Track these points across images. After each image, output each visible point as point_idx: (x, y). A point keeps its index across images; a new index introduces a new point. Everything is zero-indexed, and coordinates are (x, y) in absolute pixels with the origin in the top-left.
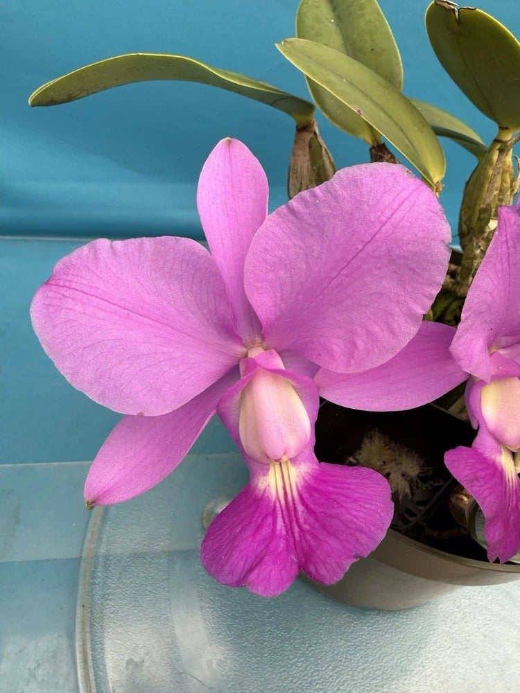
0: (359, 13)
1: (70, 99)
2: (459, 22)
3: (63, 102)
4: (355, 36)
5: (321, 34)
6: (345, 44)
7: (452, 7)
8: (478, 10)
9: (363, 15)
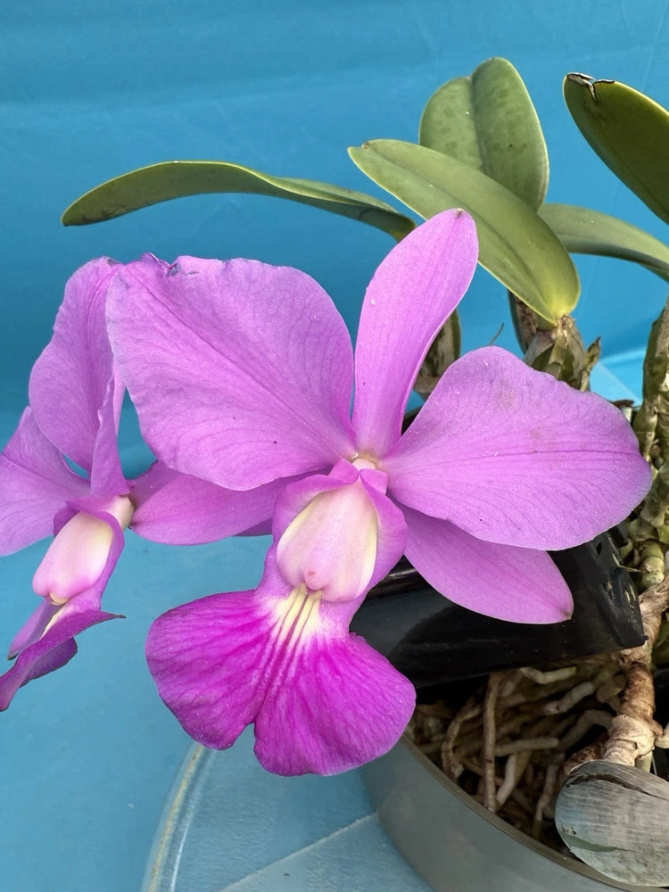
0: (499, 100)
1: (106, 217)
2: (597, 102)
3: (98, 221)
4: (491, 130)
5: (449, 130)
6: (479, 141)
7: (585, 81)
8: (616, 83)
9: (503, 104)
